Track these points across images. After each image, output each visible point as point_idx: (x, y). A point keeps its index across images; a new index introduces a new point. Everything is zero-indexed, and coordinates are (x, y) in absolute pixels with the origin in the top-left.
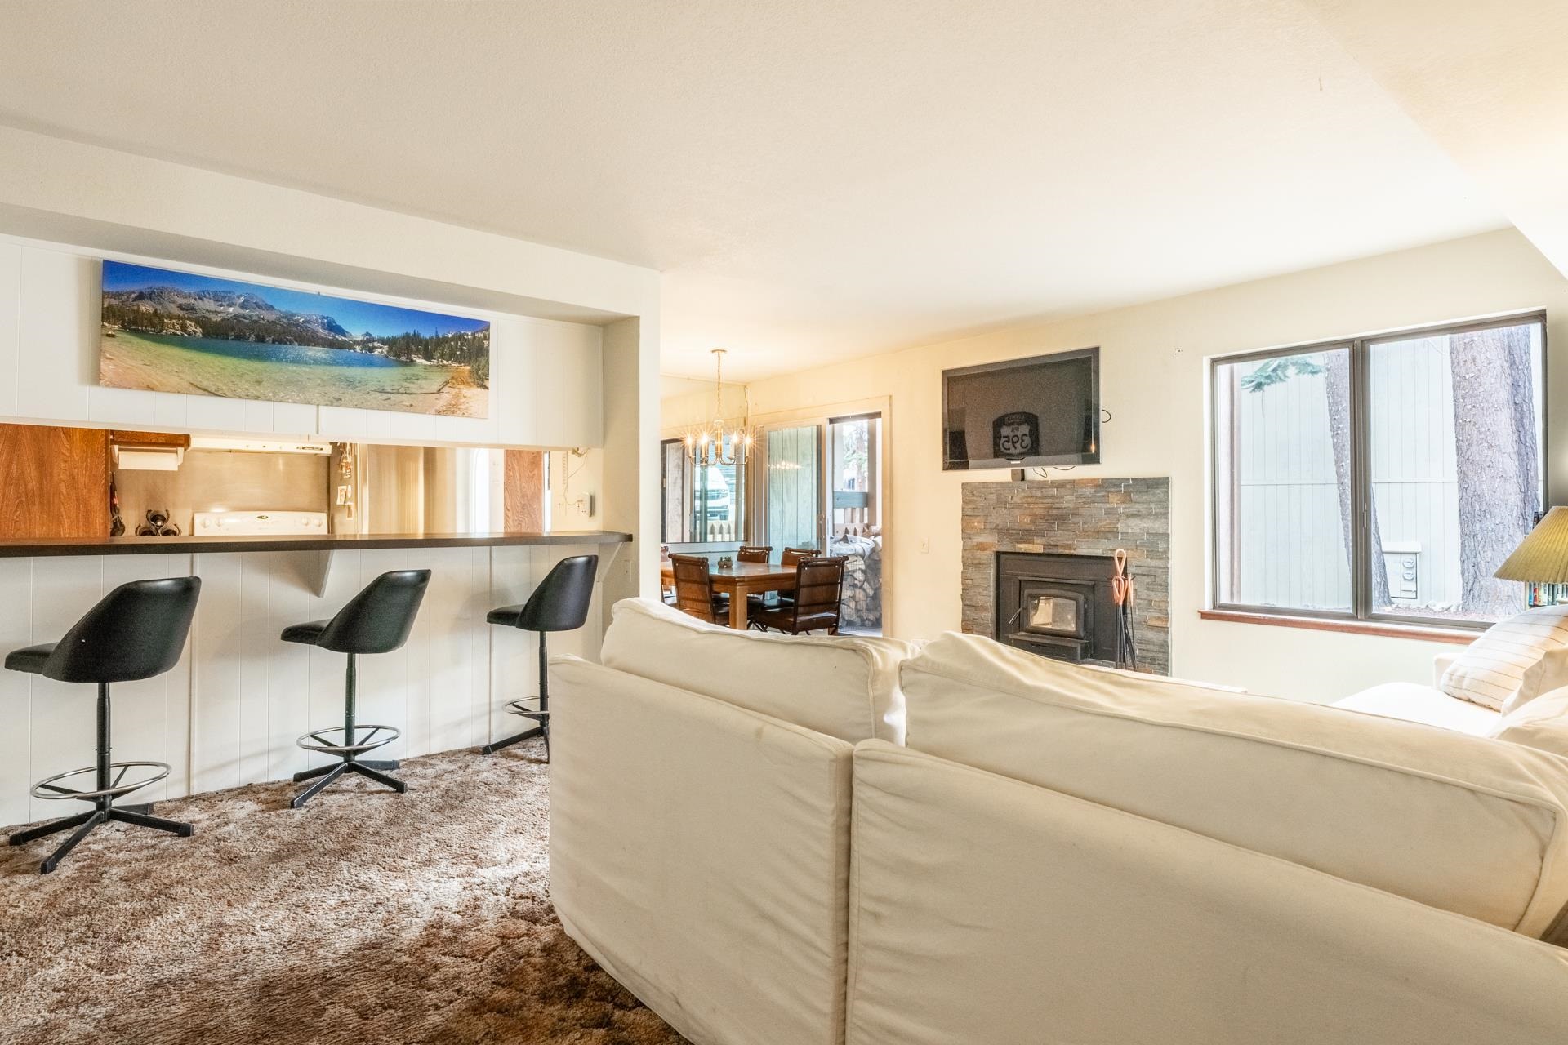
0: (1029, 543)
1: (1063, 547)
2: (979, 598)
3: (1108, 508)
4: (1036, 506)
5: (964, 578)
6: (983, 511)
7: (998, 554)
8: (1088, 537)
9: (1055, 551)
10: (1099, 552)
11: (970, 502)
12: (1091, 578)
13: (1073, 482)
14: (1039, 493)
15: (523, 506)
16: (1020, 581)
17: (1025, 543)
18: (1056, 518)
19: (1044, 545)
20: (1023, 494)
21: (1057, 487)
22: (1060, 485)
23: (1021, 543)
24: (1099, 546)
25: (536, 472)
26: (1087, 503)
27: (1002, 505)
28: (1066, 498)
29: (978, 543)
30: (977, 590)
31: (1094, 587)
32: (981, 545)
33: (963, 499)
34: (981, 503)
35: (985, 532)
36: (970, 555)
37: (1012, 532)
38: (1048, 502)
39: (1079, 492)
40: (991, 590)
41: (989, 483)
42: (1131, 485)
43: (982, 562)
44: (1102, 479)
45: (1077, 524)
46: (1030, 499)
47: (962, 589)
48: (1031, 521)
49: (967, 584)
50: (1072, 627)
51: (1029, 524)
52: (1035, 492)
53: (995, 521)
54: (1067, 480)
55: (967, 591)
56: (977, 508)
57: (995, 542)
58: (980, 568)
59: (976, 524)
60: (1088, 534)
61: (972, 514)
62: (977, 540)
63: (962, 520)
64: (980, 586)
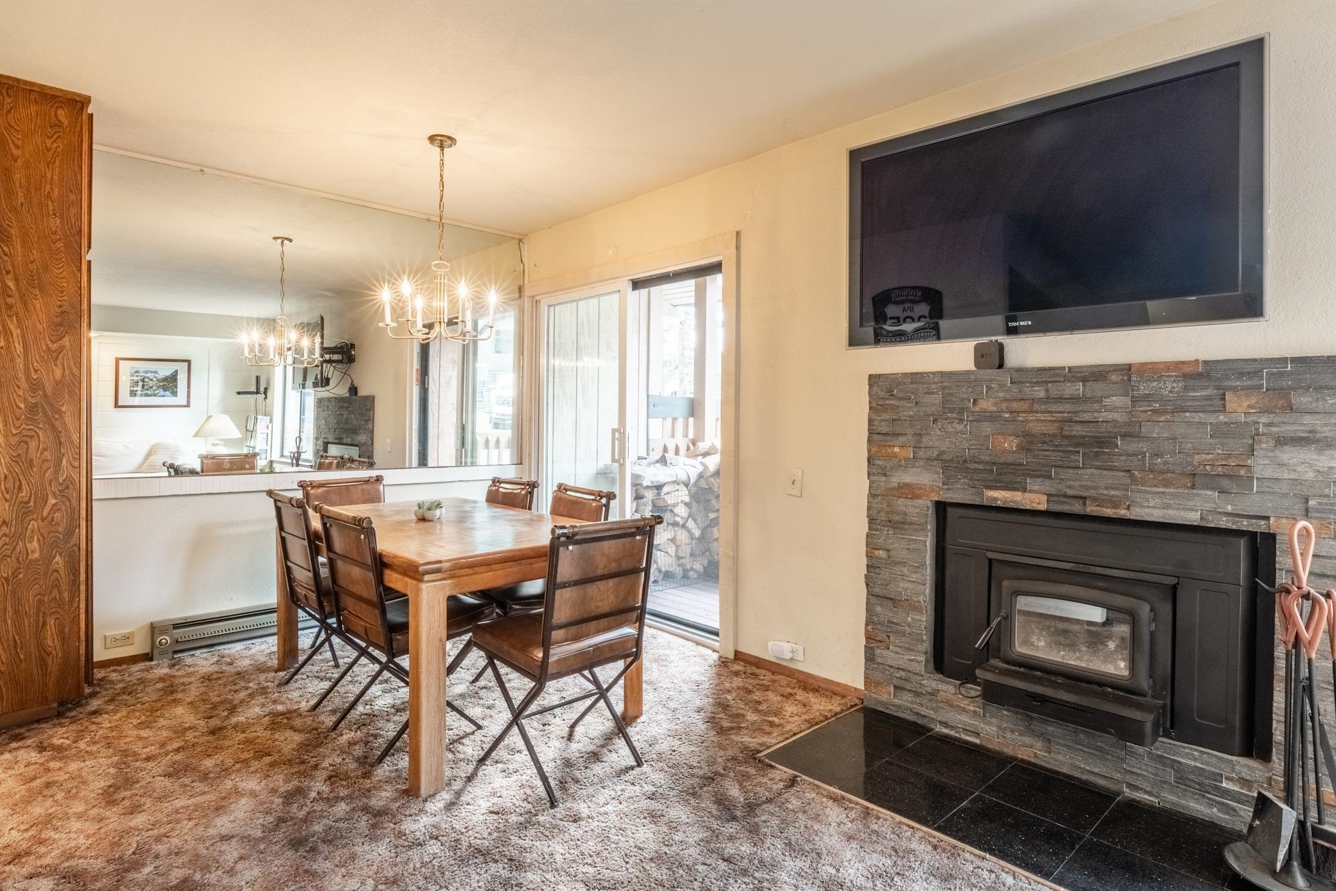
0: (1016, 490)
1: (1099, 501)
2: (901, 585)
3: (1219, 424)
4: (1031, 417)
5: (871, 546)
6: (912, 426)
7: (941, 508)
8: (1166, 483)
9: (1076, 508)
10: (1193, 518)
11: (884, 408)
12: (1169, 569)
13: (1128, 370)
14: (1040, 392)
15: (33, 409)
16: (990, 561)
17: (1004, 488)
18: (1079, 442)
19: (1048, 495)
20: (1001, 395)
21: (1084, 380)
22: (1096, 374)
23: (996, 488)
24: (1197, 503)
25: (66, 341)
26: (1164, 412)
27: (955, 415)
28: (1107, 401)
29: (901, 485)
30: (897, 569)
31: (1174, 589)
32: (902, 488)
33: (870, 403)
34: (908, 411)
35: (917, 464)
36: (884, 506)
37: (976, 466)
38: (1060, 409)
39: (1143, 389)
40: (928, 573)
41: (925, 373)
42: (1291, 373)
43: (909, 519)
44: (1205, 362)
45: (1135, 455)
46: (1015, 405)
47: (868, 566)
48: (1021, 448)
49: (877, 557)
50: (1119, 668)
51: (1014, 452)
52: (1028, 390)
53: (936, 444)
54: (1110, 365)
55: (877, 571)
56: (899, 420)
57: (931, 483)
58: (902, 529)
59: (897, 450)
60: (1165, 477)
61: (890, 430)
62: (898, 478)
63: (869, 440)
64: (905, 564)
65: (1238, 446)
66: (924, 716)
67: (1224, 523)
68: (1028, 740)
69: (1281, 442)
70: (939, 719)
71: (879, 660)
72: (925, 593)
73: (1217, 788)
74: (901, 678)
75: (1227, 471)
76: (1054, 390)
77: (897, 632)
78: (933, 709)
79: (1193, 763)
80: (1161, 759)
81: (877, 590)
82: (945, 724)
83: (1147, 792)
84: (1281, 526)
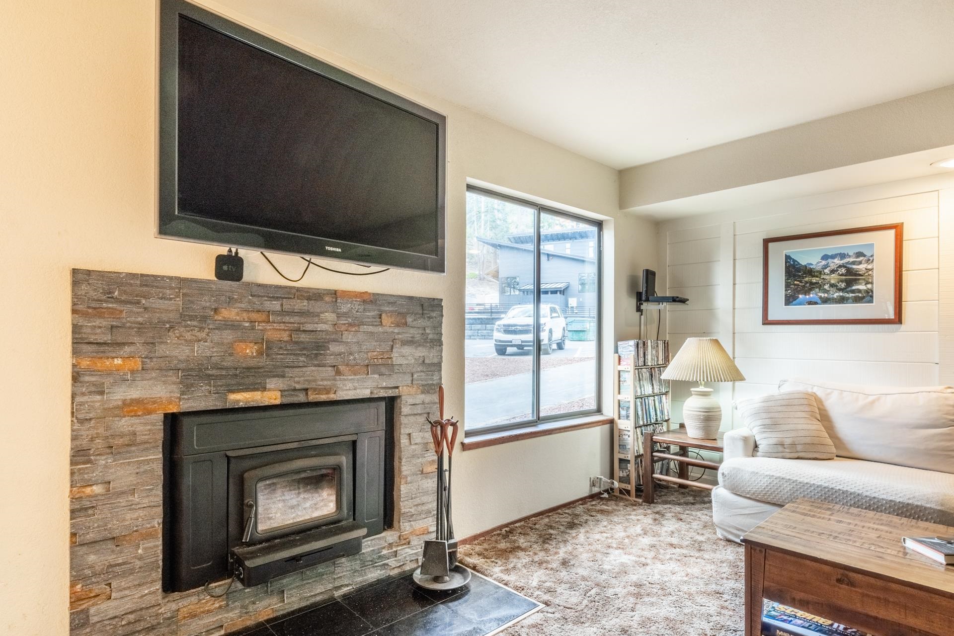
0: (256, 389)
4: (268, 327)
9: (301, 398)
11: (98, 313)
12: (353, 430)
13: (335, 294)
16: (228, 457)
17: (247, 390)
18: (303, 347)
19: (280, 391)
20: (241, 305)
21: (309, 299)
22: (316, 295)
26: (355, 325)
27: (195, 323)
28: (323, 316)
29: (128, 401)
30: (122, 502)
31: (354, 443)
32: (130, 405)
33: (74, 304)
34: (132, 315)
35: (148, 376)
36: (101, 430)
37: (218, 372)
38: (292, 320)
39: (344, 308)
40: (157, 495)
41: (159, 276)
42: (406, 305)
43: (139, 439)
44: (373, 294)
45: (339, 355)
46: (254, 316)
47: (73, 511)
48: (260, 353)
49: (89, 496)
50: (331, 508)
51: (254, 357)
52: (266, 305)
53: (173, 353)
54: (324, 290)
55: (90, 512)
56: (123, 326)
57: (168, 395)
58: (127, 452)
59: (118, 361)
60: (355, 369)
61: (107, 338)
62: (120, 394)
63: (75, 352)
64: (133, 492)
65: (386, 346)
67: (381, 394)
71: (94, 618)
74: (129, 623)
75: (383, 361)
76: (288, 305)
80: (354, 558)
81: (90, 536)
83: (347, 585)
84: (404, 391)
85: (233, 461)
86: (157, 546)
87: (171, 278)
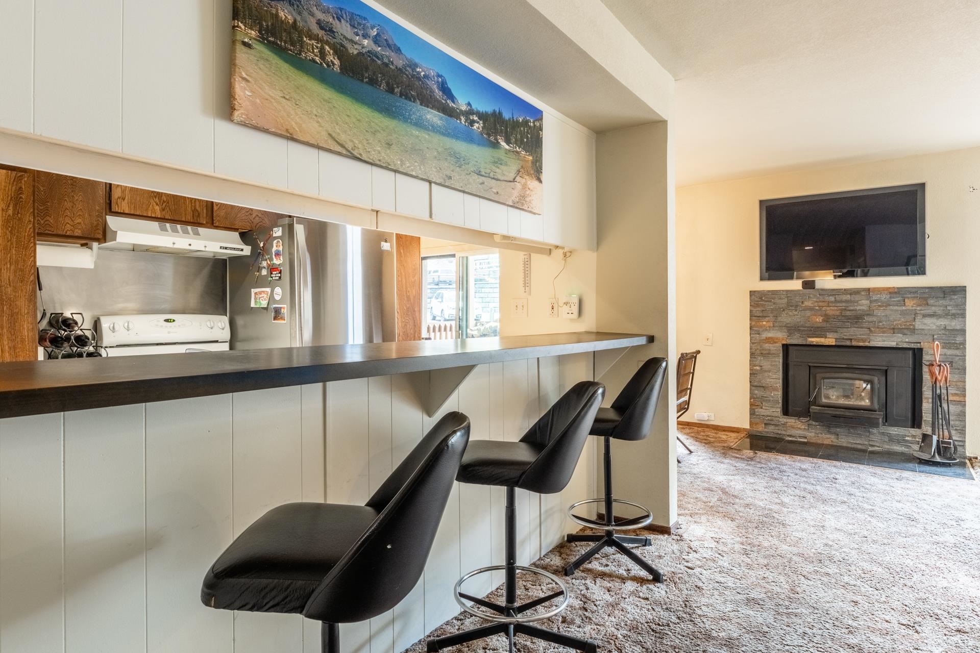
0: (822, 337)
1: (858, 340)
2: (768, 380)
3: (903, 310)
4: (828, 309)
5: (752, 364)
6: (772, 313)
7: (786, 348)
8: (884, 332)
9: (848, 343)
10: (893, 344)
11: (758, 306)
12: (884, 364)
13: (868, 290)
14: (832, 299)
16: (810, 366)
17: (817, 337)
18: (849, 318)
19: (836, 339)
20: (815, 300)
21: (851, 294)
22: (856, 292)
23: (813, 337)
24: (895, 339)
26: (883, 306)
27: (793, 308)
28: (860, 302)
30: (766, 374)
31: (886, 371)
32: (768, 339)
33: (750, 303)
34: (770, 306)
35: (775, 329)
36: (759, 347)
37: (804, 329)
38: (841, 305)
39: (874, 298)
40: (780, 375)
41: (778, 291)
42: (927, 292)
43: (772, 352)
44: (898, 288)
45: (872, 322)
46: (821, 304)
47: (750, 374)
48: (824, 321)
49: (755, 370)
50: (866, 403)
51: (821, 323)
52: (827, 298)
53: (785, 320)
54: (861, 289)
55: (756, 375)
56: (766, 310)
57: (782, 337)
58: (768, 357)
59: (764, 323)
60: (883, 330)
61: (761, 315)
62: (765, 335)
63: (750, 319)
64: (769, 371)
65: (910, 318)
66: (780, 434)
67: (905, 346)
68: (828, 436)
69: (924, 316)
70: (788, 434)
71: (757, 414)
72: (779, 384)
73: (904, 440)
74: (768, 420)
75: (906, 327)
76: (838, 298)
77: (767, 400)
78: (785, 431)
79: (895, 433)
80: (883, 433)
81: (755, 384)
82: (790, 436)
83: (877, 446)
84: (925, 345)
85: (811, 368)
86: (778, 394)
87: (783, 291)
